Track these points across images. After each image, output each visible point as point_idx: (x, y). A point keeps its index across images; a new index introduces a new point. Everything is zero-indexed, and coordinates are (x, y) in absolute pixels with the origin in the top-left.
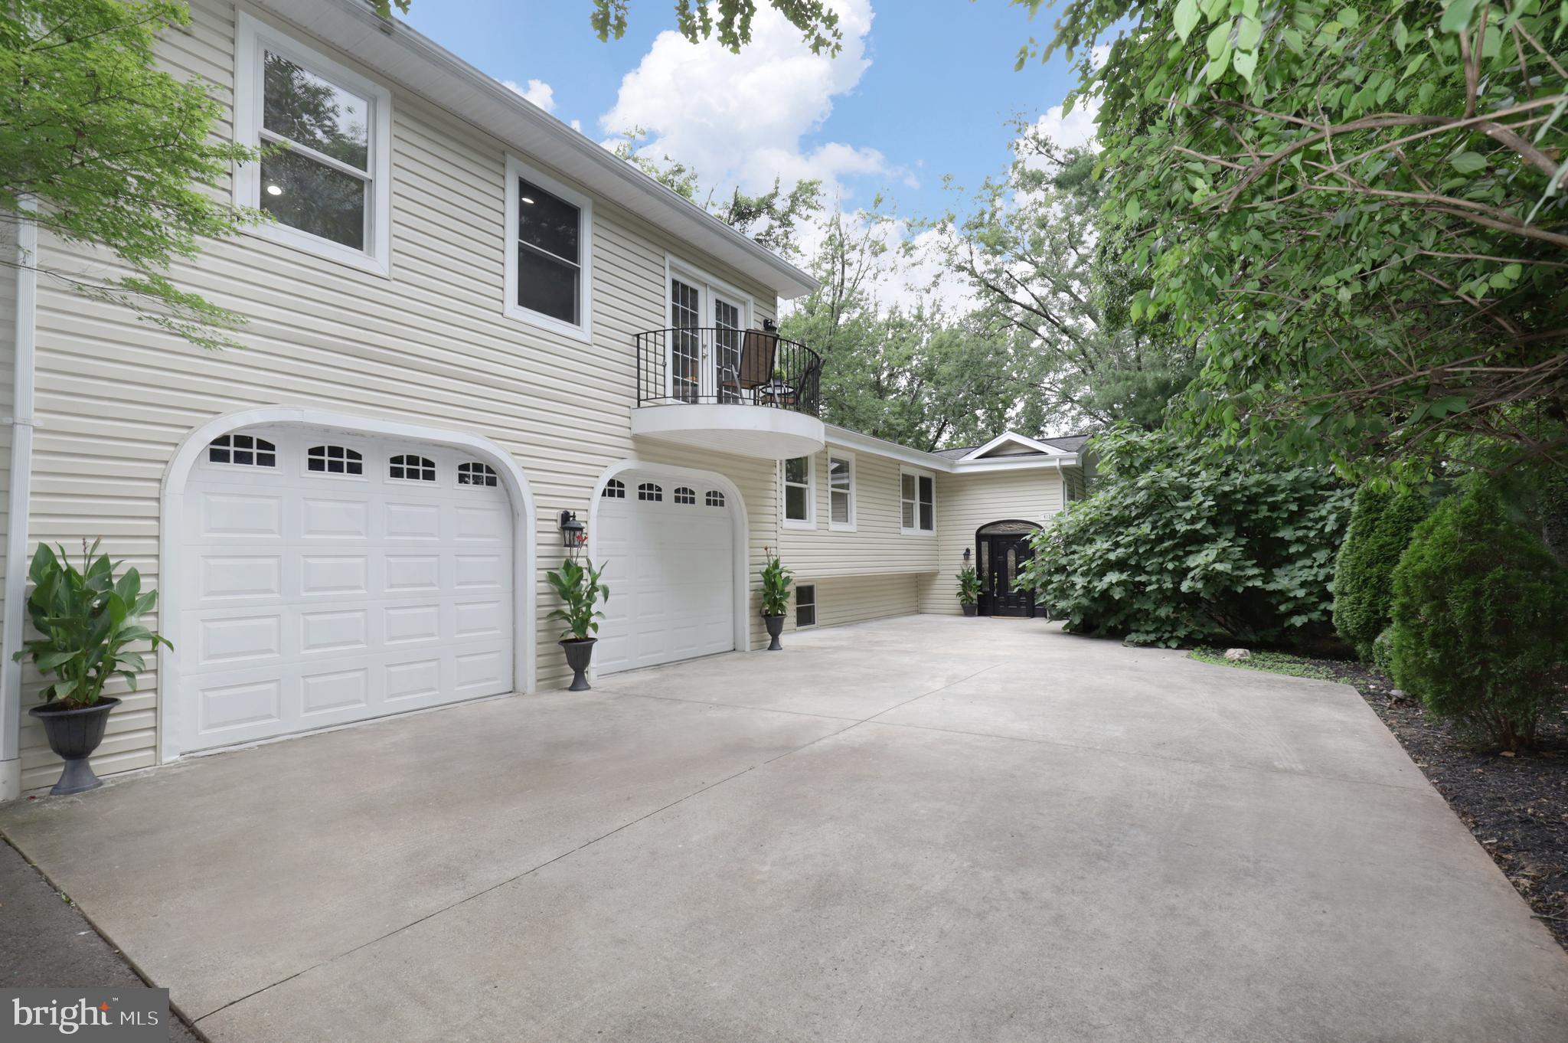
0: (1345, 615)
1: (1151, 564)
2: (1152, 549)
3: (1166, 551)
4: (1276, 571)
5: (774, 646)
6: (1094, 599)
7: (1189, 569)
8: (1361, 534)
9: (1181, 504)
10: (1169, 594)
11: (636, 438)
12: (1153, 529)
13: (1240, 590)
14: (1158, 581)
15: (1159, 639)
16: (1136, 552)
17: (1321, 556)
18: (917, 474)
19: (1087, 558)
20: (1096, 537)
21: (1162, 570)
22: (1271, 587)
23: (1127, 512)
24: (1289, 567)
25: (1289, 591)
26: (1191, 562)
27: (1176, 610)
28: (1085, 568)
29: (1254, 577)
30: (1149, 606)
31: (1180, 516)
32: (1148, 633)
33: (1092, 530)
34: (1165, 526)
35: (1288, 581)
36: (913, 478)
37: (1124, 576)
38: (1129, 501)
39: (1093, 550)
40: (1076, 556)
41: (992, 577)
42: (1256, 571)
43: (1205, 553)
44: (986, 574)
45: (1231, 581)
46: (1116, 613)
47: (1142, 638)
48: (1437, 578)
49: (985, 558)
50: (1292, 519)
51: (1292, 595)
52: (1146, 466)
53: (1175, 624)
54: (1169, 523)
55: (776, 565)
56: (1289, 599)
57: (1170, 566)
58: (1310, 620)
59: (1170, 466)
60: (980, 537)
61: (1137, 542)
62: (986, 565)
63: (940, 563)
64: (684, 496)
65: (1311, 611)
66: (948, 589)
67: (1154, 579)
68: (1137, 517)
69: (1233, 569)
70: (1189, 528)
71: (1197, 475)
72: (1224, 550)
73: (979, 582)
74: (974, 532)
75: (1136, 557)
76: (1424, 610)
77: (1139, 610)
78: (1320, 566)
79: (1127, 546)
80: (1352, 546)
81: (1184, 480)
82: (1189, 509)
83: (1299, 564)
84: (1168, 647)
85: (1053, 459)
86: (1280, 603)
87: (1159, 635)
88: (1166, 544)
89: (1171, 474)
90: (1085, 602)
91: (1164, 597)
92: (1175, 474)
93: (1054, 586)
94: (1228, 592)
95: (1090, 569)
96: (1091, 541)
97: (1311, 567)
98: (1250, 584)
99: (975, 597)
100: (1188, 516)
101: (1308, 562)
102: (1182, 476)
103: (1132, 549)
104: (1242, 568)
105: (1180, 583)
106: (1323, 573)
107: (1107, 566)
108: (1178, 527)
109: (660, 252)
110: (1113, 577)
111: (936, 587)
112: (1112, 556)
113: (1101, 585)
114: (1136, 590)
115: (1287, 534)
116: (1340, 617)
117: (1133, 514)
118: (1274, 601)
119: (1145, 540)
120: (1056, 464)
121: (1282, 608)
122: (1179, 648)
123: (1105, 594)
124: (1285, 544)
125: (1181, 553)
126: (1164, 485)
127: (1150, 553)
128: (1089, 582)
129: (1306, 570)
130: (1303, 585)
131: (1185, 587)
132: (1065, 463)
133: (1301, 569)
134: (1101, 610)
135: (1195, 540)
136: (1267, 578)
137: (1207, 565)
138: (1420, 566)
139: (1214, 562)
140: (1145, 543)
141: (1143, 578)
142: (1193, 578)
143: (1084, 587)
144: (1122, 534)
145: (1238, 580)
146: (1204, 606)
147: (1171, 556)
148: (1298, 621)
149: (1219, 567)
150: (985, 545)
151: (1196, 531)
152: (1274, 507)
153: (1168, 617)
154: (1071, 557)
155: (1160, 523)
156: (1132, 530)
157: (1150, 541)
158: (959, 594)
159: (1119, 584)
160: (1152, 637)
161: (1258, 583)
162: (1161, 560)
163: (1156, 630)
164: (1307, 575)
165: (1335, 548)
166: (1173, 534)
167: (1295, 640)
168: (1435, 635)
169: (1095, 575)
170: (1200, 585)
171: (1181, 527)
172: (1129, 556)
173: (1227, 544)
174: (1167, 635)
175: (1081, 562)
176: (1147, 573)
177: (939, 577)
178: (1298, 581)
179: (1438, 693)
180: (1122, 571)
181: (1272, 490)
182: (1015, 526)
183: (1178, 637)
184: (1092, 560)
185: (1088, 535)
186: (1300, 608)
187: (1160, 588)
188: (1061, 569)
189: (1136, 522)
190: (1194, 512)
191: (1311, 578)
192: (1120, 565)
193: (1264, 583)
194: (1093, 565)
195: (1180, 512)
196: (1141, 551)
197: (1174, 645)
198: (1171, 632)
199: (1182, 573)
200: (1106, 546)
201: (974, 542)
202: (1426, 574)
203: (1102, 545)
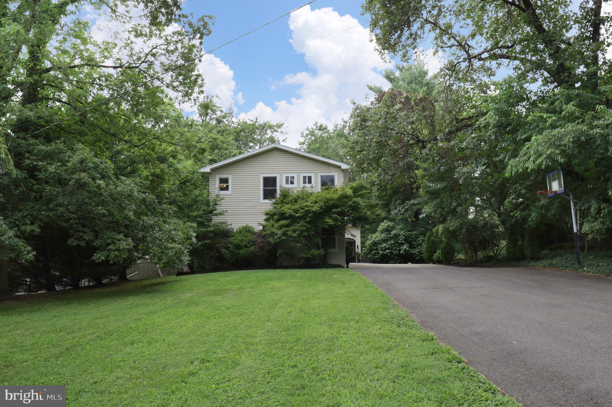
6: (383, 255)
10: (398, 254)
13: (410, 253)
17: (419, 247)
21: (396, 249)
23: (389, 238)
24: (415, 249)
26: (402, 248)
29: (411, 250)
30: (395, 256)
35: (415, 251)
37: (390, 251)
38: (389, 236)
39: (382, 246)
43: (404, 246)
50: (415, 241)
51: (416, 254)
54: (397, 241)
57: (398, 249)
61: (391, 244)
67: (395, 251)
77: (393, 257)
78: (420, 249)
81: (399, 233)
82: (400, 238)
88: (397, 245)
94: (408, 253)
96: (382, 244)
100: (400, 240)
103: (390, 246)
104: (409, 249)
107: (386, 249)
110: (388, 251)
112: (387, 247)
114: (392, 253)
115: (414, 243)
118: (414, 255)
119: (393, 244)
123: (386, 254)
124: (414, 245)
125: (400, 246)
127: (394, 247)
128: (382, 252)
131: (401, 252)
133: (417, 249)
134: (385, 258)
135: (402, 244)
141: (393, 251)
144: (388, 243)
145: (409, 251)
146: (404, 256)
147: (398, 247)
148: (417, 258)
149: (406, 249)
151: (402, 242)
152: (412, 238)
155: (395, 241)
156: (390, 242)
161: (412, 252)
166: (398, 243)
169: (384, 250)
170: (404, 252)
173: (407, 245)
178: (417, 251)
181: (412, 235)
184: (382, 248)
186: (417, 256)
187: (396, 253)
189: (390, 240)
192: (388, 249)
196: (392, 246)
199: (400, 250)
203: (384, 245)
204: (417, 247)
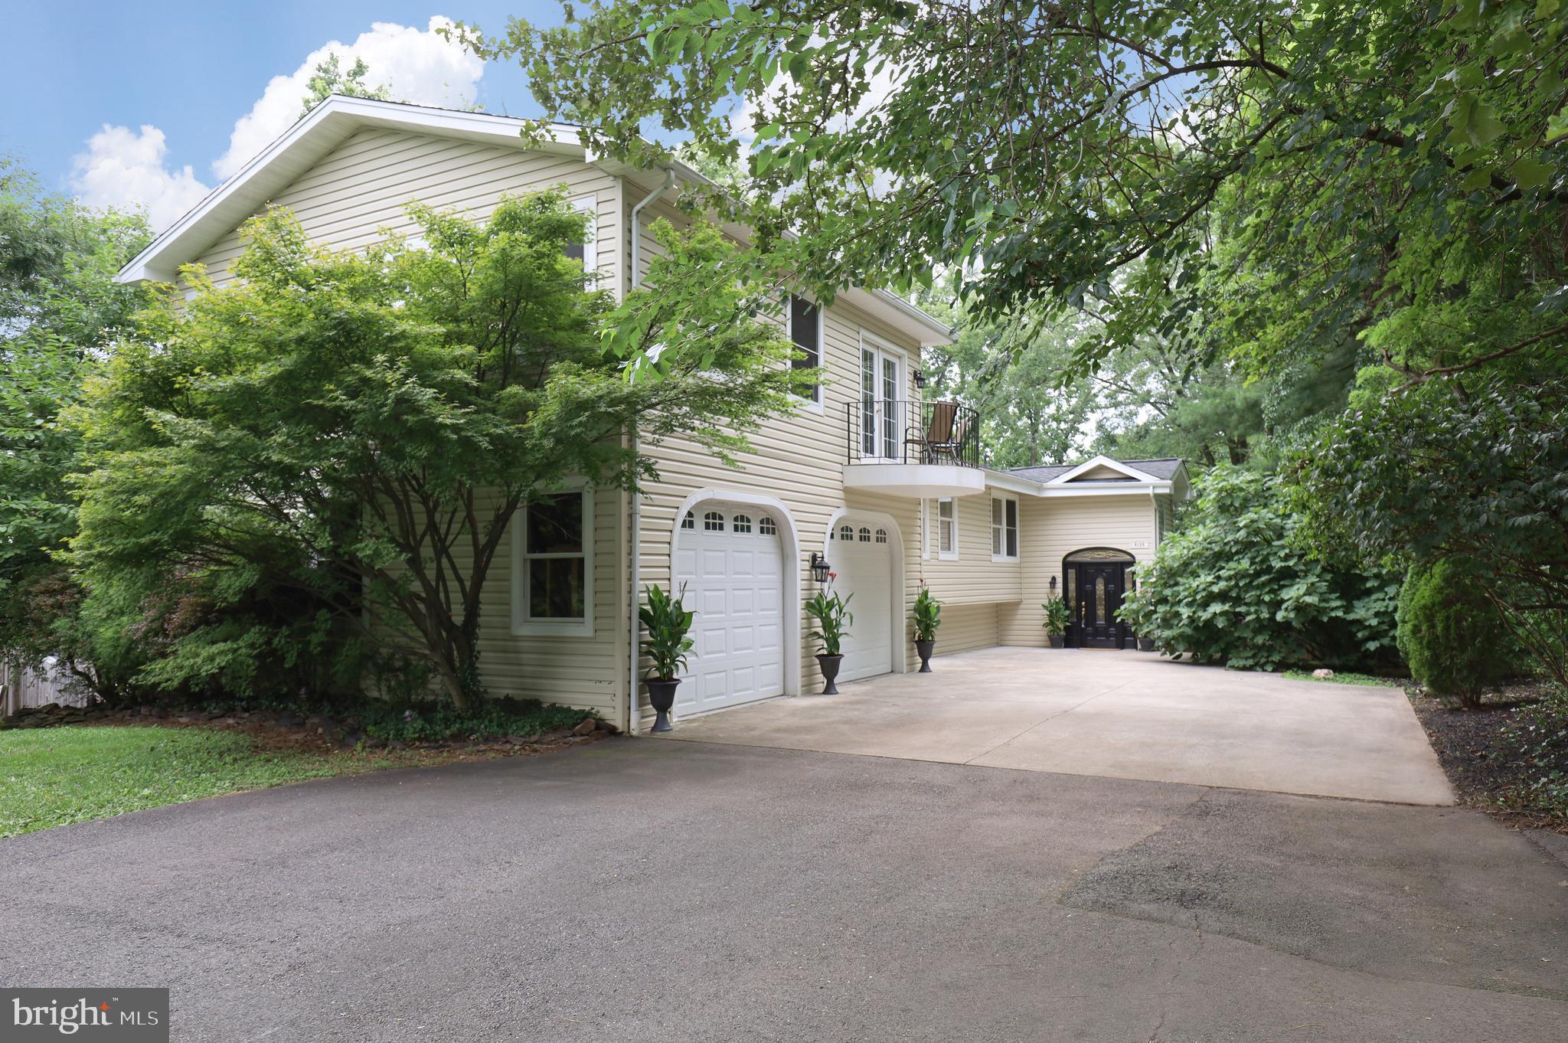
0: (1405, 638)
1: (1249, 596)
2: (1251, 582)
3: (1264, 584)
4: (1356, 603)
5: (924, 668)
6: (1197, 628)
7: (1283, 601)
8: (1417, 574)
9: (1276, 543)
10: (1265, 623)
11: (847, 490)
12: (1252, 564)
13: (1325, 619)
14: (1256, 612)
15: (1256, 664)
16: (1237, 585)
17: (1391, 590)
18: (1004, 498)
19: (1191, 590)
20: (1200, 571)
21: (1259, 602)
22: (1351, 617)
23: (1227, 548)
24: (1366, 600)
25: (1366, 620)
26: (1285, 594)
27: (1271, 638)
28: (1190, 599)
29: (1337, 608)
30: (1248, 634)
31: (1276, 553)
32: (1247, 658)
33: (1195, 564)
34: (1262, 562)
35: (1365, 611)
36: (1000, 501)
37: (1227, 607)
38: (1230, 538)
39: (1197, 583)
40: (1181, 588)
41: (1079, 607)
42: (1338, 603)
43: (1296, 587)
44: (1073, 603)
45: (1318, 611)
46: (1216, 641)
47: (1241, 663)
48: (1430, 609)
49: (1072, 586)
51: (1367, 624)
52: (1244, 507)
53: (1270, 650)
54: (1266, 559)
55: (925, 594)
56: (1366, 627)
57: (1267, 598)
58: (1381, 645)
59: (1265, 506)
60: (1067, 565)
61: (1238, 576)
62: (1072, 593)
63: (1024, 591)
64: (865, 535)
65: (1383, 637)
66: (1033, 617)
67: (1252, 609)
68: (1237, 553)
69: (1321, 601)
70: (1283, 564)
71: (1289, 516)
72: (1313, 584)
73: (1067, 612)
74: (1061, 559)
75: (1237, 590)
76: (1424, 628)
77: (1239, 638)
78: (1391, 599)
79: (1229, 579)
80: (1411, 583)
81: (1278, 520)
82: (1283, 547)
83: (1374, 597)
84: (1264, 671)
85: (1147, 487)
86: (1359, 631)
87: (1256, 660)
88: (1263, 579)
89: (1266, 514)
90: (1189, 631)
91: (1260, 627)
92: (1271, 515)
93: (1158, 615)
94: (1315, 621)
95: (1195, 600)
96: (1195, 575)
97: (1384, 600)
98: (1333, 614)
99: (1061, 626)
100: (1282, 554)
101: (1381, 595)
102: (1278, 516)
103: (1233, 583)
104: (1326, 601)
105: (1274, 614)
106: (1392, 604)
107: (1211, 598)
108: (1273, 564)
109: (856, 328)
110: (1216, 608)
111: (1018, 617)
112: (1215, 589)
113: (1205, 616)
114: (1236, 619)
116: (1402, 641)
117: (1234, 550)
118: (1354, 630)
119: (1243, 575)
120: (1150, 491)
121: (1360, 635)
122: (1274, 671)
123: (1209, 623)
124: (1364, 579)
125: (1276, 587)
126: (1262, 526)
127: (1249, 587)
128: (1194, 612)
129: (1379, 602)
130: (1377, 614)
131: (1280, 616)
132: (1159, 491)
133: (1375, 601)
134: (1203, 639)
135: (1288, 576)
136: (1348, 609)
137: (1298, 598)
138: (1423, 602)
139: (1304, 595)
140: (1243, 577)
141: (1242, 609)
142: (1286, 609)
143: (1189, 617)
144: (1223, 568)
145: (1322, 611)
146: (1294, 634)
147: (1267, 589)
148: (1372, 646)
149: (1308, 599)
150: (1072, 573)
151: (1289, 567)
153: (1264, 644)
154: (1176, 588)
155: (1257, 560)
156: (1232, 565)
157: (1249, 575)
158: (1045, 625)
159: (1223, 613)
160: (1250, 662)
161: (1340, 614)
162: (1258, 593)
163: (1254, 656)
164: (1380, 606)
165: (1401, 583)
166: (1270, 569)
167: (1371, 663)
168: (1429, 642)
169: (1199, 605)
170: (1292, 615)
171: (1277, 564)
172: (1231, 589)
173: (1314, 579)
174: (1263, 660)
175: (1186, 593)
176: (1246, 604)
177: (1022, 606)
178: (1372, 612)
179: (1430, 676)
180: (1223, 603)
182: (1103, 554)
183: (1273, 662)
184: (1196, 592)
185: (1190, 569)
186: (1374, 635)
187: (1258, 618)
188: (1164, 601)
189: (1236, 558)
190: (1287, 551)
191: (1383, 609)
192: (1223, 597)
193: (1345, 613)
194: (1198, 597)
195: (1275, 550)
196: (1241, 584)
197: (1270, 668)
198: (1267, 657)
199: (1277, 604)
200: (1210, 579)
201: (1061, 569)
202: (1425, 607)
203: (1205, 578)
204: (1380, 588)
